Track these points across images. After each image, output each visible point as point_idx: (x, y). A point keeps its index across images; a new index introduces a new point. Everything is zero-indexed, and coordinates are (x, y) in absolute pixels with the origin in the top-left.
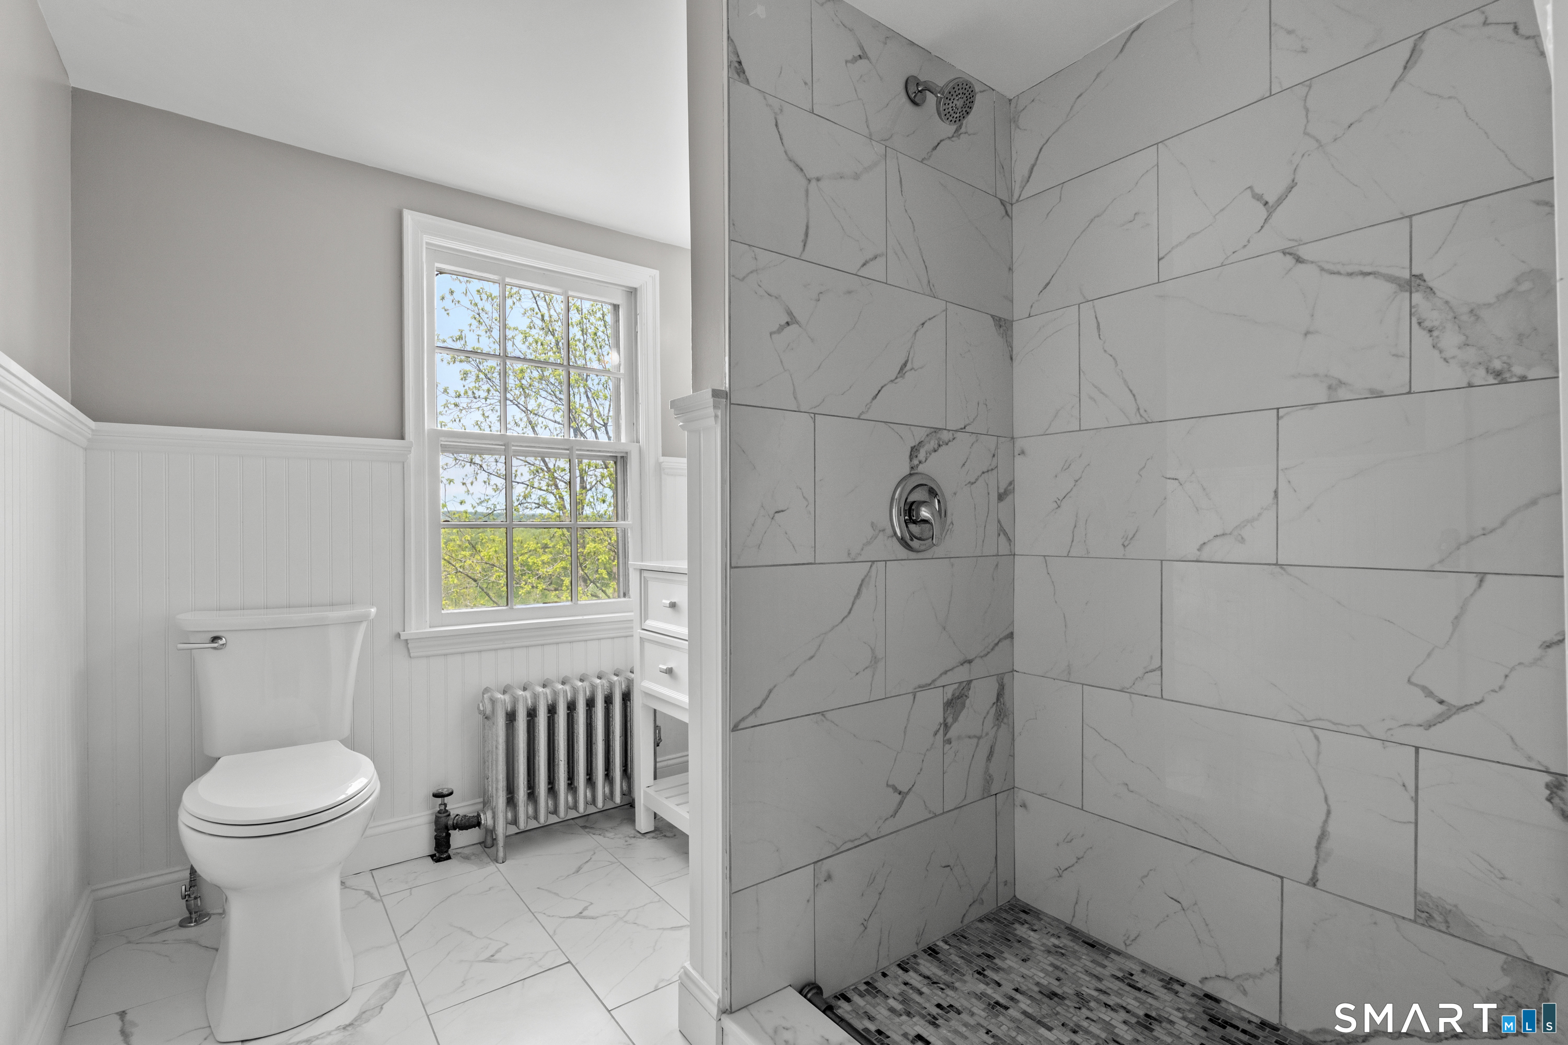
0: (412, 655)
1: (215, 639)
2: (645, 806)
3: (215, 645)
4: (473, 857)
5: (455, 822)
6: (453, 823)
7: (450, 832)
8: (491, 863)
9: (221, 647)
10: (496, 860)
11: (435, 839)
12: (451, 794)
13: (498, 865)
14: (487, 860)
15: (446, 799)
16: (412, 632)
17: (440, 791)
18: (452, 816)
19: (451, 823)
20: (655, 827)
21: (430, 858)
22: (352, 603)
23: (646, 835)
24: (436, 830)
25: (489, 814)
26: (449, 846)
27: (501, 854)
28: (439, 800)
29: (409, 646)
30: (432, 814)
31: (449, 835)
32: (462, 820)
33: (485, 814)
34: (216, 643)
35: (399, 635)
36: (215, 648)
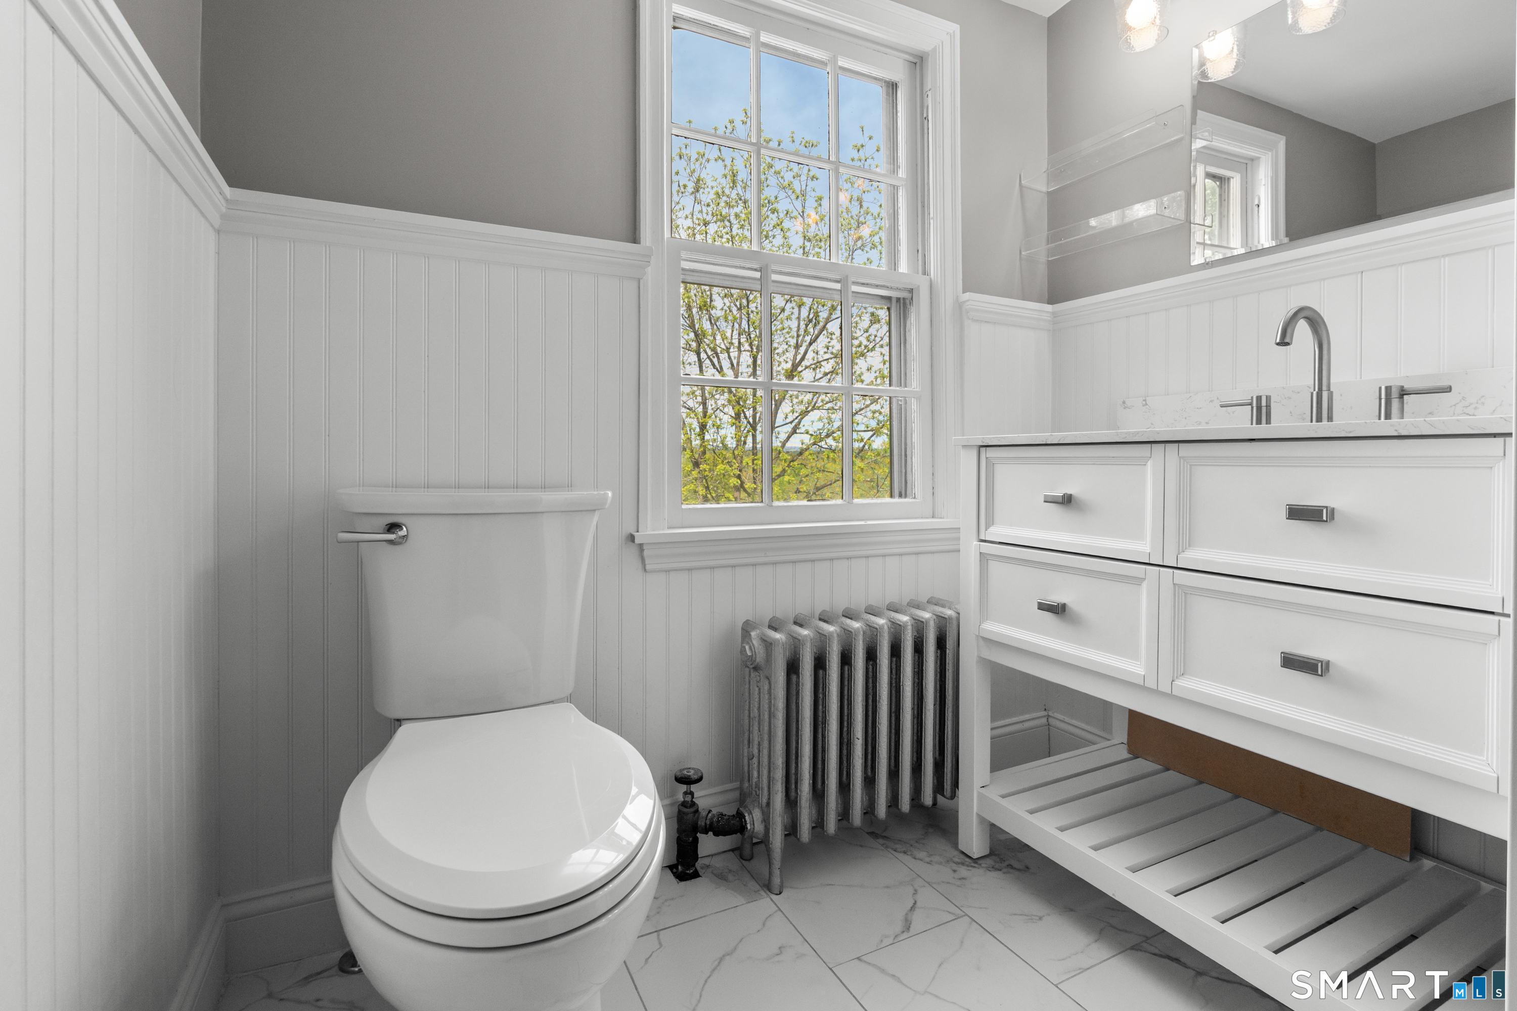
0: (648, 567)
1: (393, 527)
2: (979, 816)
3: (391, 537)
4: (730, 877)
5: (708, 822)
6: (706, 824)
7: (699, 835)
8: (762, 893)
9: (400, 540)
10: (768, 887)
11: (678, 843)
12: (700, 779)
13: (774, 897)
14: (753, 885)
15: (693, 788)
16: (648, 533)
17: (685, 772)
18: (704, 814)
19: (703, 824)
20: (991, 849)
21: (668, 869)
22: (570, 486)
23: (980, 862)
24: (679, 831)
25: (757, 814)
26: (696, 858)
27: (776, 880)
28: (684, 788)
29: (646, 553)
30: (672, 804)
31: (696, 840)
32: (718, 821)
33: (750, 813)
34: (393, 533)
35: (632, 538)
36: (391, 542)
